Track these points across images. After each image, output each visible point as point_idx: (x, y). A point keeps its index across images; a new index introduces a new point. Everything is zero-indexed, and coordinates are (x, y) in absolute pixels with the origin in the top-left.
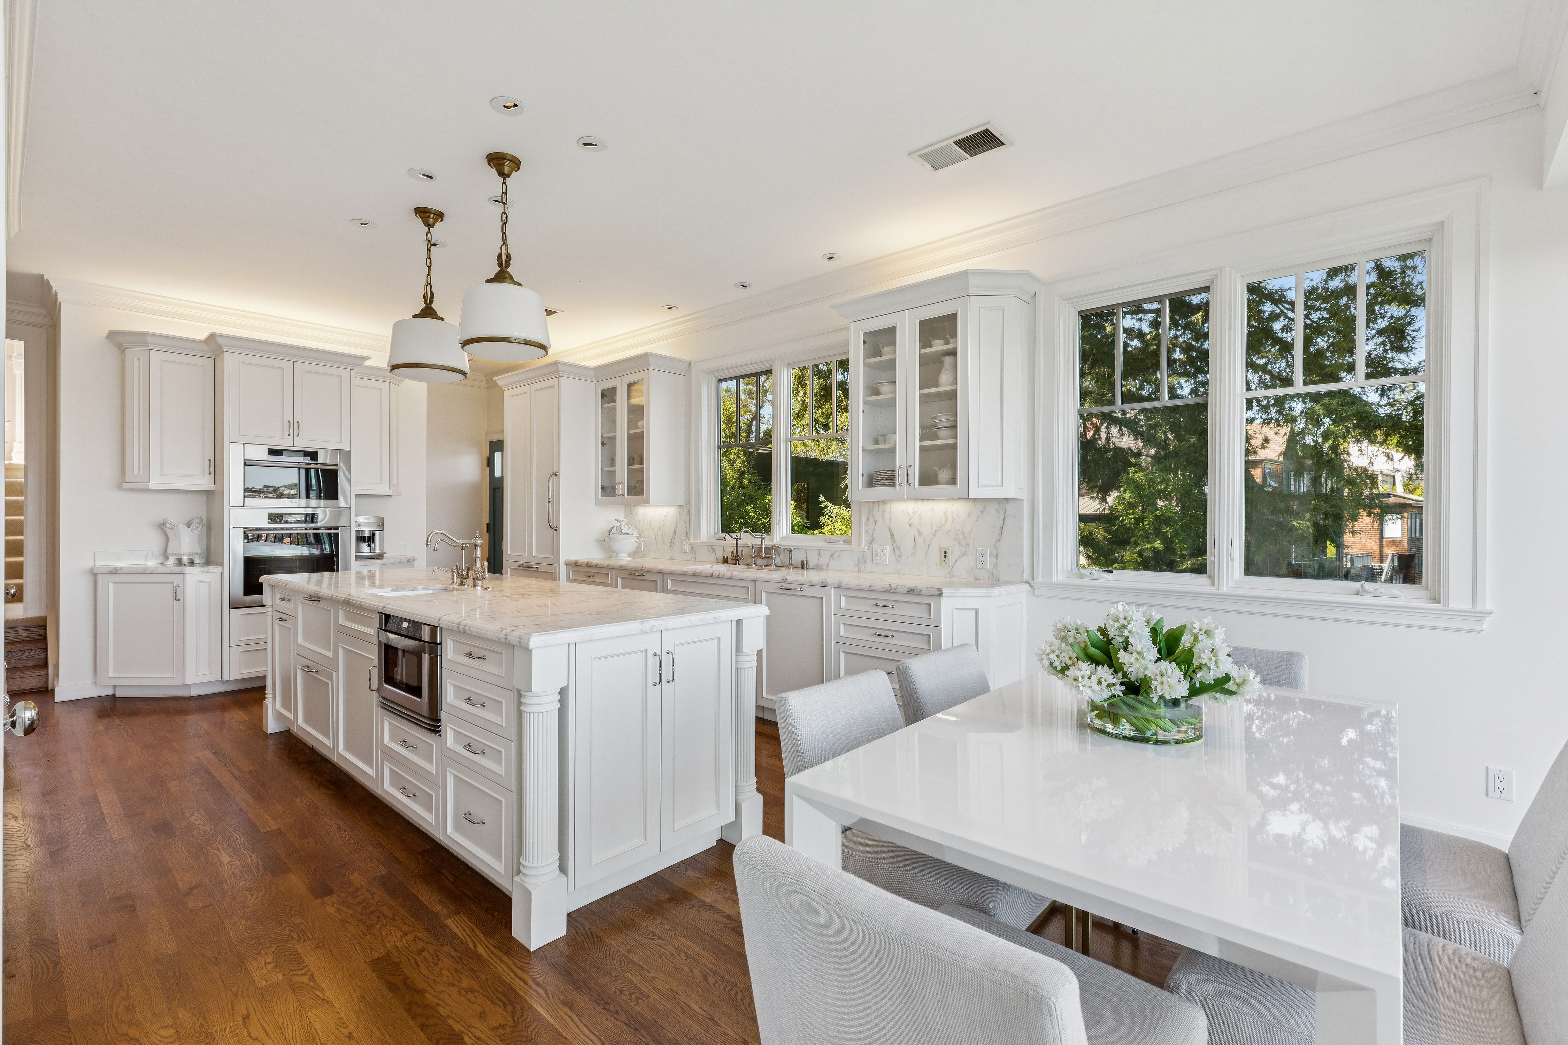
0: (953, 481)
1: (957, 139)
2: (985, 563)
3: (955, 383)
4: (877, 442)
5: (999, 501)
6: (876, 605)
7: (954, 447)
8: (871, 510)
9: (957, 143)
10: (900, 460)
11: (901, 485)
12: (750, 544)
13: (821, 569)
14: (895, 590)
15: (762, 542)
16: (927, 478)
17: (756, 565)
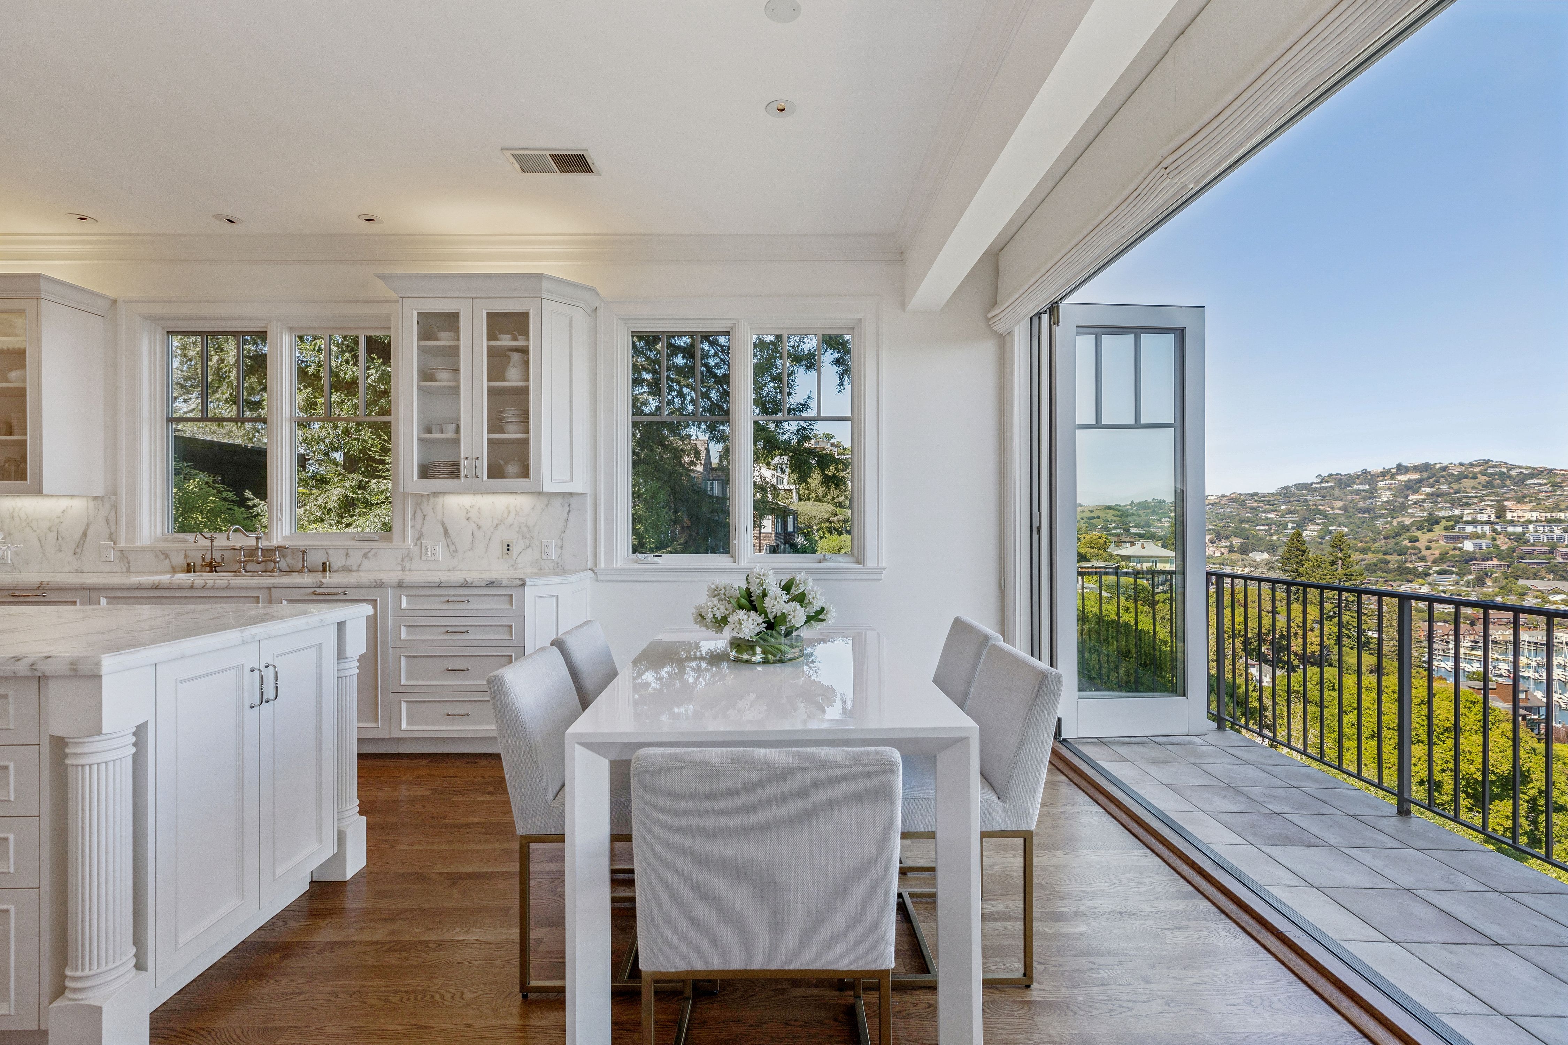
0: (525, 474)
1: (554, 153)
2: (550, 554)
3: (527, 379)
4: (429, 431)
5: (564, 495)
6: (448, 601)
7: (526, 442)
8: (418, 504)
9: (551, 156)
10: (465, 450)
11: (467, 477)
12: (238, 545)
13: (350, 571)
14: (472, 583)
15: (257, 542)
16: (495, 471)
17: (246, 571)
